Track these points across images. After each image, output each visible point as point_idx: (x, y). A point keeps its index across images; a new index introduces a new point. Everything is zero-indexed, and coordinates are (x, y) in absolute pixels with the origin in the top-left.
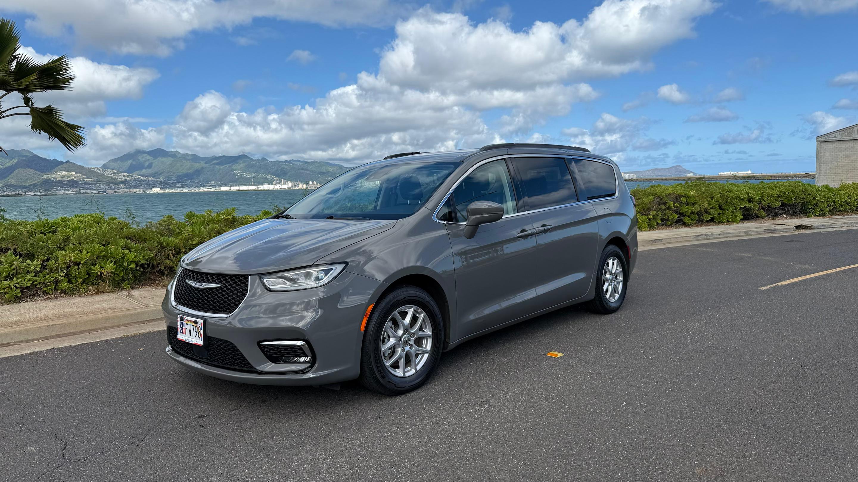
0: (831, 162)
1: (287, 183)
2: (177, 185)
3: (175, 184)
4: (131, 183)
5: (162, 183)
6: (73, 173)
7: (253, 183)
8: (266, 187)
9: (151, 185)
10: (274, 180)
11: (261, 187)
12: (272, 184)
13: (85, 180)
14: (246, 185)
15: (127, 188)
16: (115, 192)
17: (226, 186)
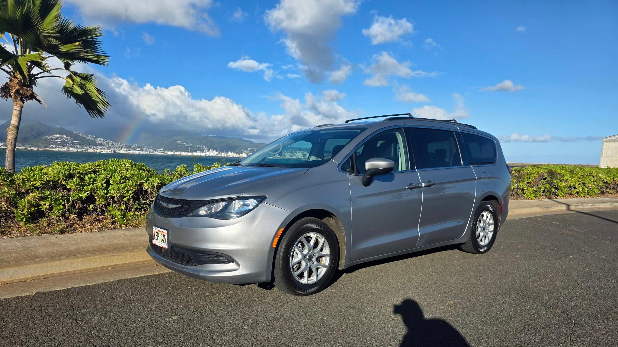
0: (612, 157)
1: (213, 152)
2: (137, 149)
3: (136, 148)
4: (105, 146)
5: (127, 147)
6: (65, 136)
7: (190, 151)
8: (198, 154)
9: (119, 148)
10: (205, 149)
11: (195, 154)
12: (203, 152)
13: (73, 141)
14: (185, 152)
15: (102, 149)
16: (94, 151)
17: (171, 151)
